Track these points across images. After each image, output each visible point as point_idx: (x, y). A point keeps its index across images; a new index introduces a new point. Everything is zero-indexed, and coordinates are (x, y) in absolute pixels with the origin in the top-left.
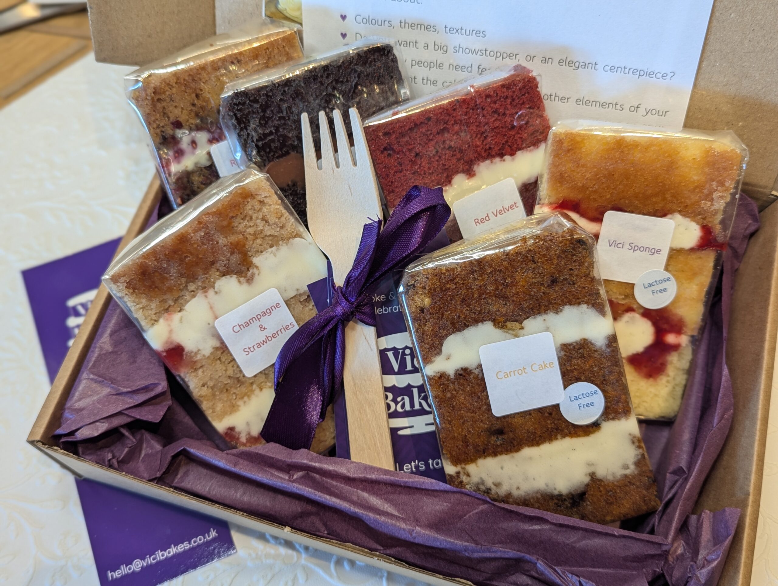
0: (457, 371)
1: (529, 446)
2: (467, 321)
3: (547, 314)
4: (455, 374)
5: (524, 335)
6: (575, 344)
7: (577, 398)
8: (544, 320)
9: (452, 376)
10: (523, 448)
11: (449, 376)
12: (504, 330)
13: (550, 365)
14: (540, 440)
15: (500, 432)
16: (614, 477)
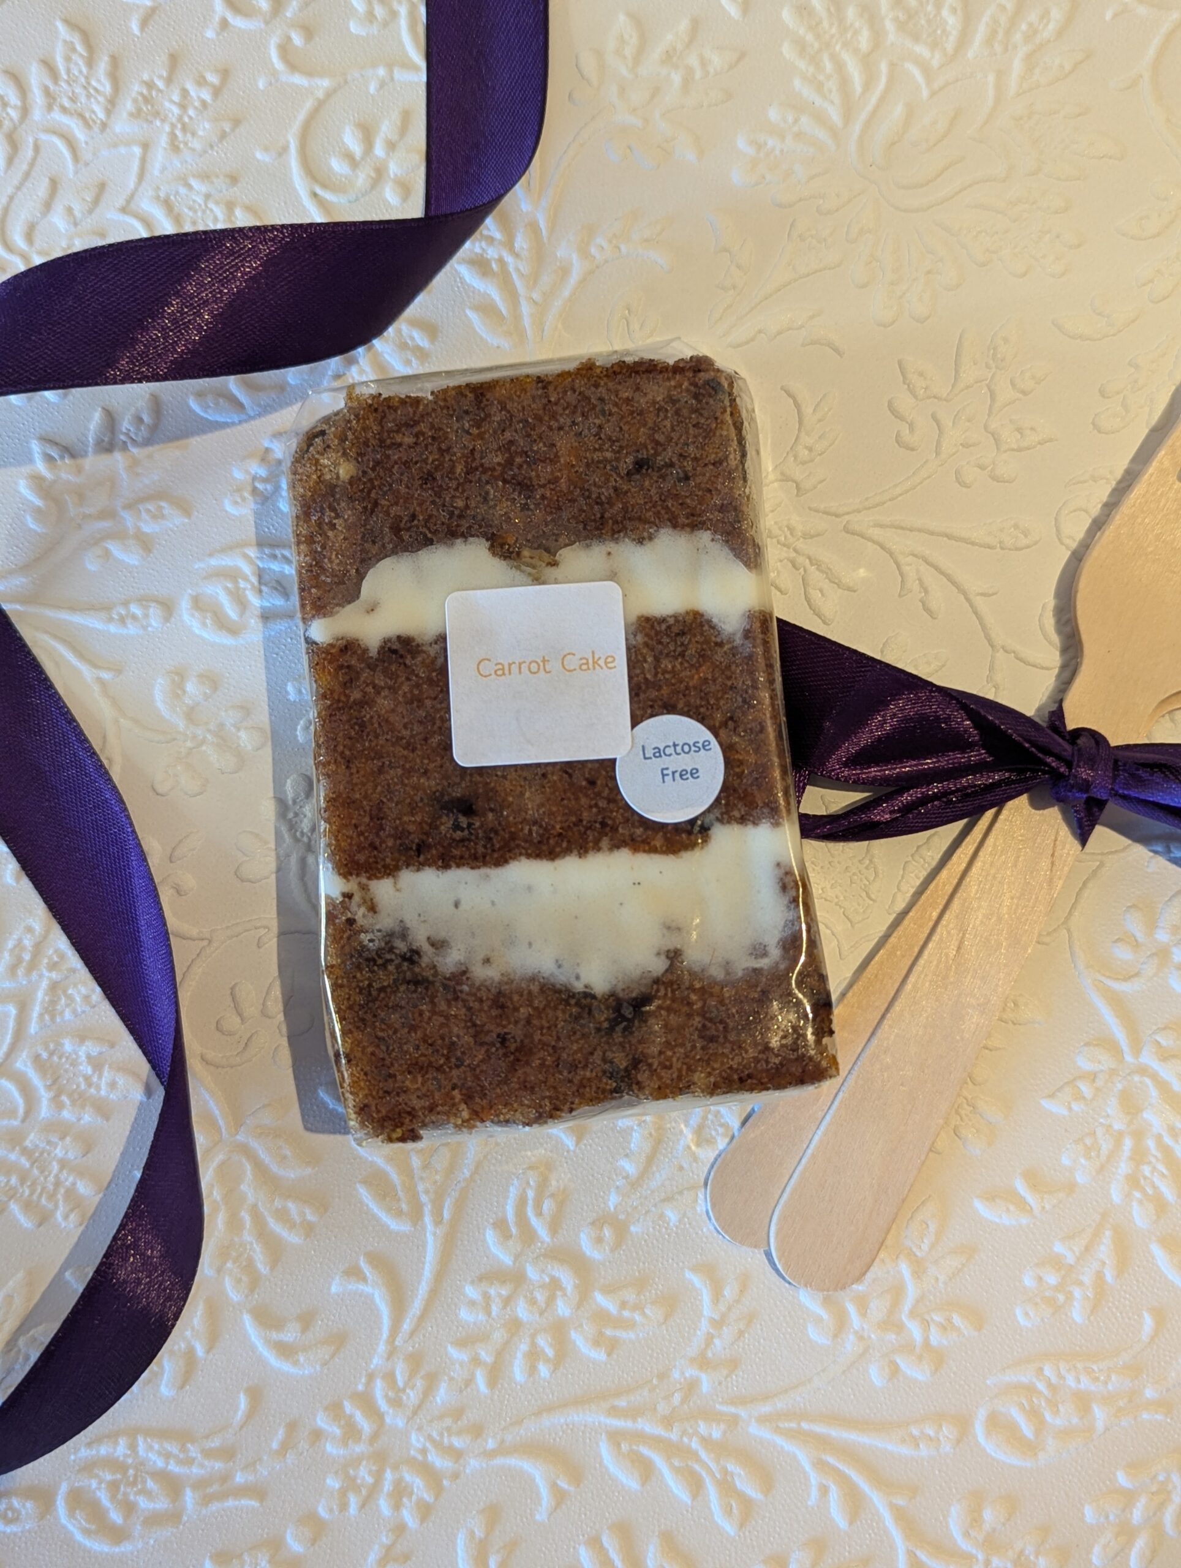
0: (387, 641)
1: (529, 856)
2: (429, 529)
3: (617, 541)
4: (382, 648)
5: (556, 582)
6: (671, 621)
7: (659, 753)
8: (609, 554)
9: (373, 652)
10: (514, 858)
11: (366, 650)
12: (511, 562)
13: (606, 663)
14: (557, 844)
15: (466, 807)
16: (728, 973)
